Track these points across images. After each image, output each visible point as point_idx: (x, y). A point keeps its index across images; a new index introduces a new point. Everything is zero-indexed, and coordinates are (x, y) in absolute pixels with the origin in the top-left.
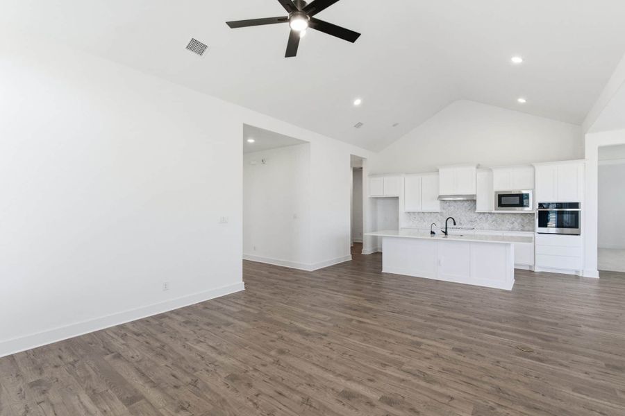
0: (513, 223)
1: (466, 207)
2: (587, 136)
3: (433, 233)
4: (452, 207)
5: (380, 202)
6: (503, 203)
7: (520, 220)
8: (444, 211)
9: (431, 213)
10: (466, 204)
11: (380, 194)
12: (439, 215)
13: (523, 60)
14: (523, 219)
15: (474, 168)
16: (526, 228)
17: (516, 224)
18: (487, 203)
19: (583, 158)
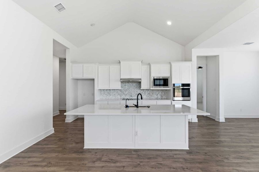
0: (157, 95)
1: (134, 86)
2: (193, 49)
4: (127, 86)
5: (80, 82)
7: (160, 93)
8: (122, 89)
9: (114, 90)
11: (80, 77)
12: (119, 92)
14: (162, 93)
15: (140, 62)
17: (159, 95)
19: (191, 61)
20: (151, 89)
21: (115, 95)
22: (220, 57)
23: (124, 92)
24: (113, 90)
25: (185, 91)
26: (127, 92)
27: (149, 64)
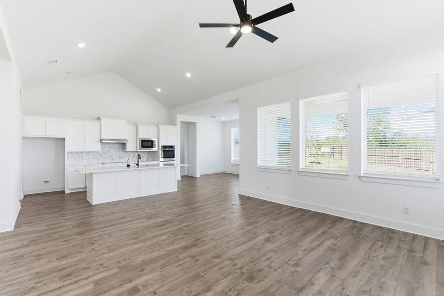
3: (128, 166)
6: (144, 145)
7: (146, 155)
8: (102, 151)
9: (89, 152)
10: (116, 146)
12: (96, 155)
13: (191, 75)
14: (148, 155)
15: (126, 122)
16: (149, 160)
17: (145, 157)
18: (133, 145)
19: (176, 125)
20: (139, 150)
21: (89, 158)
22: (197, 124)
23: (103, 155)
24: (86, 152)
25: (167, 152)
26: (106, 155)
27: (136, 125)
